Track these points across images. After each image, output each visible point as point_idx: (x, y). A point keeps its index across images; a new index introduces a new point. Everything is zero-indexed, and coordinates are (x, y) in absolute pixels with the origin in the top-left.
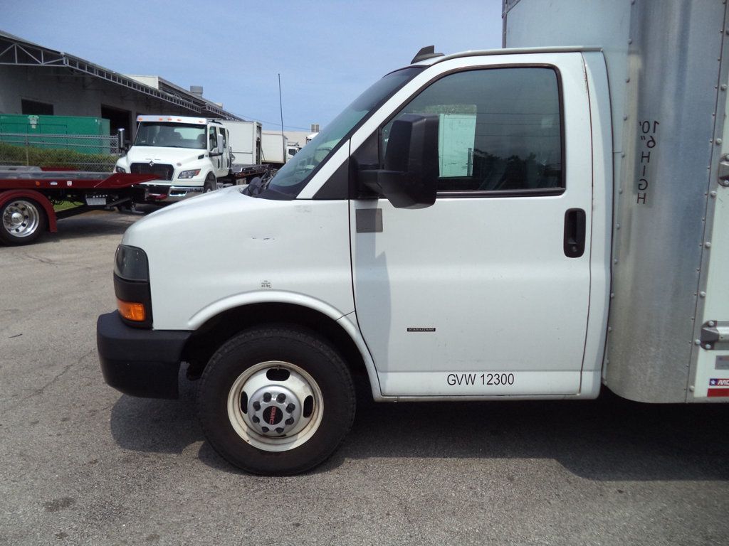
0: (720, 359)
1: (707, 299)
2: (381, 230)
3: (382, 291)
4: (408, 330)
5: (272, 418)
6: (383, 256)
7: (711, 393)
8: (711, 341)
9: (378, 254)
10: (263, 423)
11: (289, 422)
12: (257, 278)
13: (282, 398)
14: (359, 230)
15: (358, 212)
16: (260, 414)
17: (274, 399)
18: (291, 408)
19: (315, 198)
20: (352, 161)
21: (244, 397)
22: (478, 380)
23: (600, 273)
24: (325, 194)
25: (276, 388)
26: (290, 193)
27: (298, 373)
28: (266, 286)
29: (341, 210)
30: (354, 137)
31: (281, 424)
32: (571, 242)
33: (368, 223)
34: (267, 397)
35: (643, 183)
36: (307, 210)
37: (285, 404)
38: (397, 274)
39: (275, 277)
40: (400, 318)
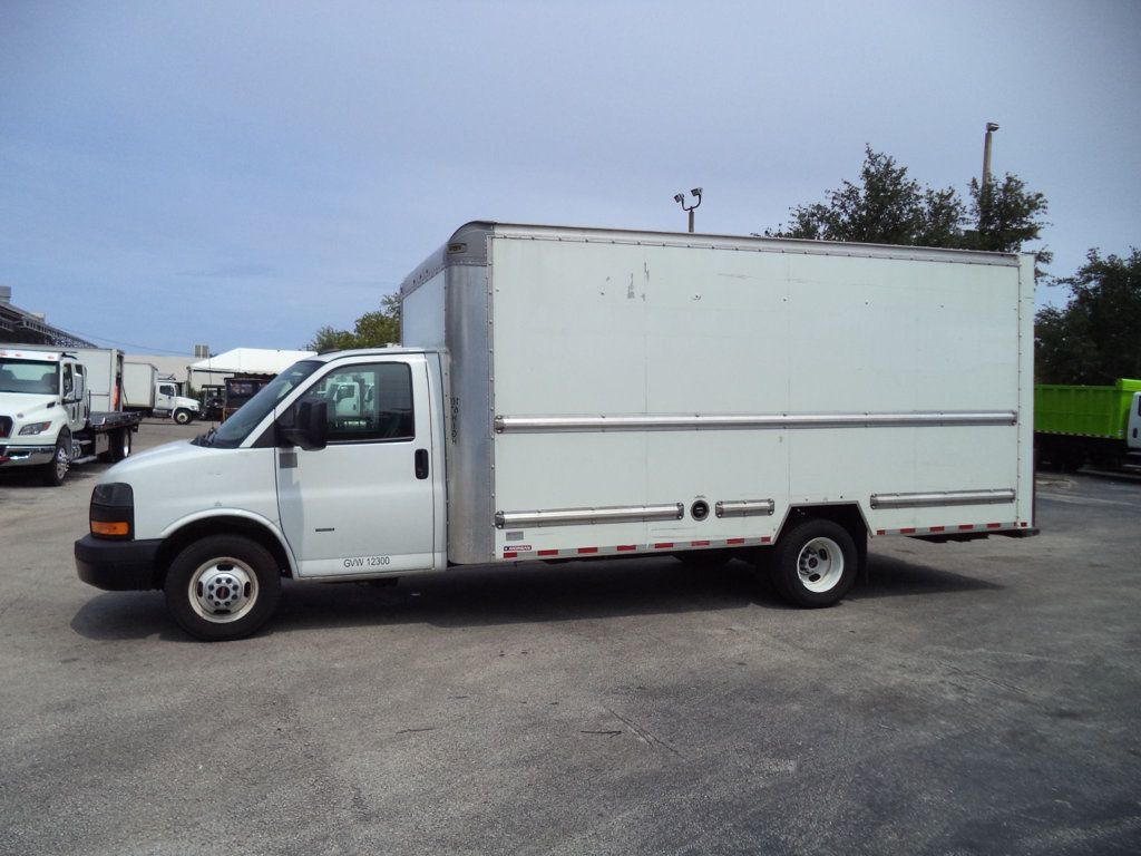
0: (508, 534)
1: (496, 498)
2: (296, 466)
3: (297, 505)
4: (317, 530)
5: (223, 593)
6: (298, 484)
7: (506, 555)
8: (501, 523)
9: (294, 482)
10: (216, 599)
11: (235, 597)
12: (212, 500)
13: (229, 581)
14: (282, 466)
15: (281, 455)
16: (213, 593)
17: (224, 581)
18: (235, 588)
19: (252, 447)
20: (276, 423)
21: (200, 585)
22: (365, 562)
23: (439, 487)
24: (258, 444)
25: (225, 575)
26: (235, 444)
27: (240, 566)
28: (218, 505)
29: (270, 454)
30: (278, 408)
31: (229, 599)
32: (420, 470)
33: (288, 462)
34: (219, 581)
35: (455, 433)
36: (247, 455)
37: (231, 585)
38: (306, 494)
39: (226, 499)
40: (310, 524)
